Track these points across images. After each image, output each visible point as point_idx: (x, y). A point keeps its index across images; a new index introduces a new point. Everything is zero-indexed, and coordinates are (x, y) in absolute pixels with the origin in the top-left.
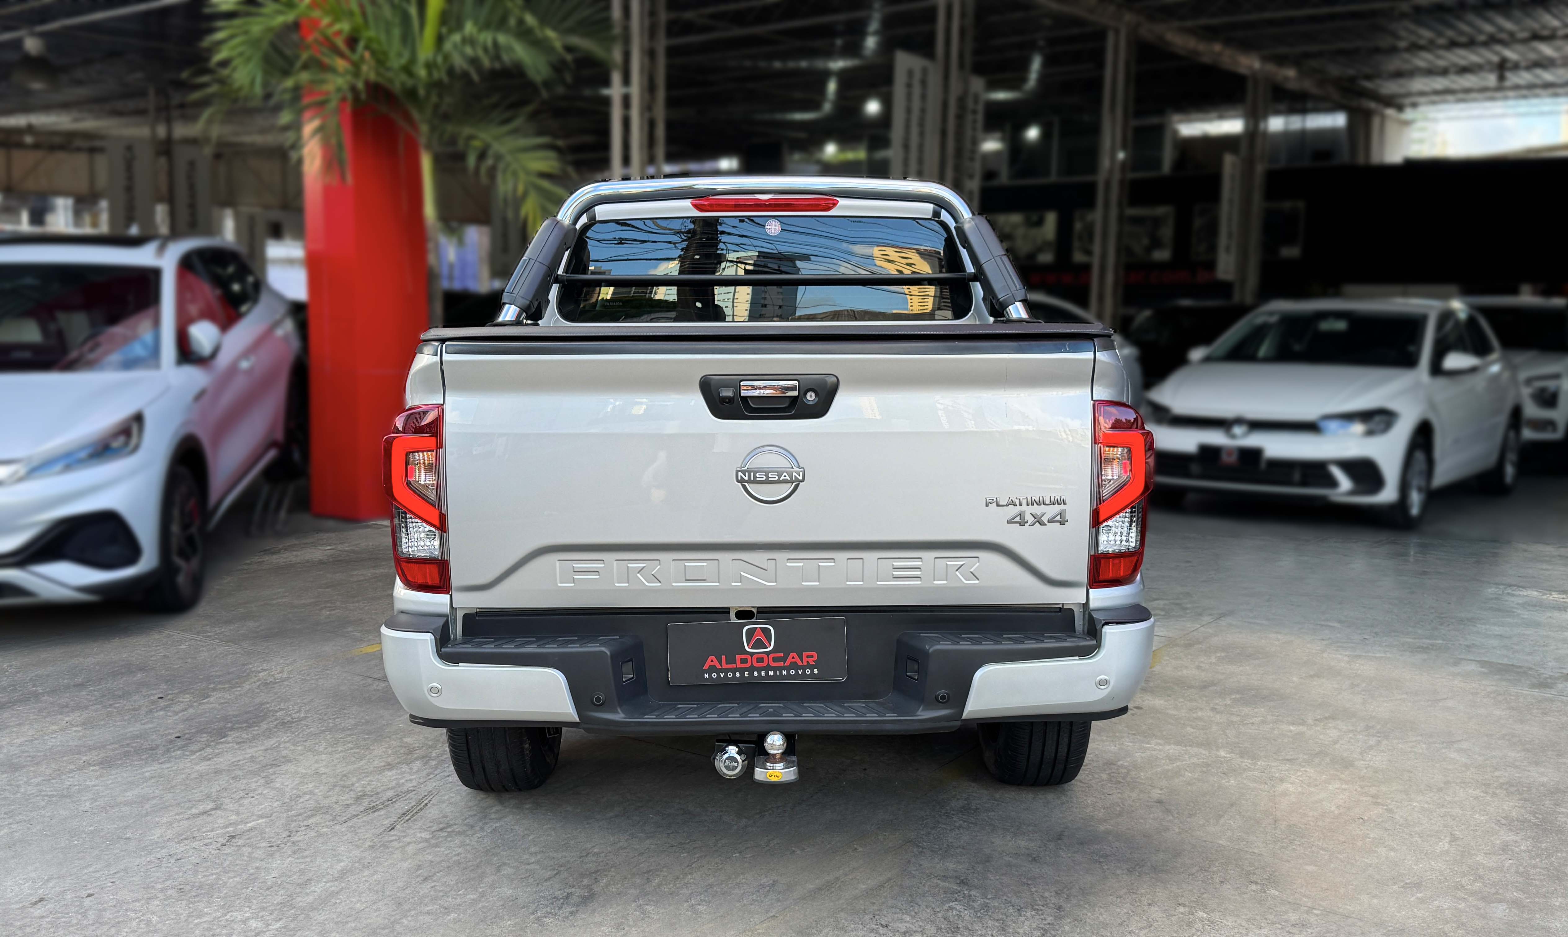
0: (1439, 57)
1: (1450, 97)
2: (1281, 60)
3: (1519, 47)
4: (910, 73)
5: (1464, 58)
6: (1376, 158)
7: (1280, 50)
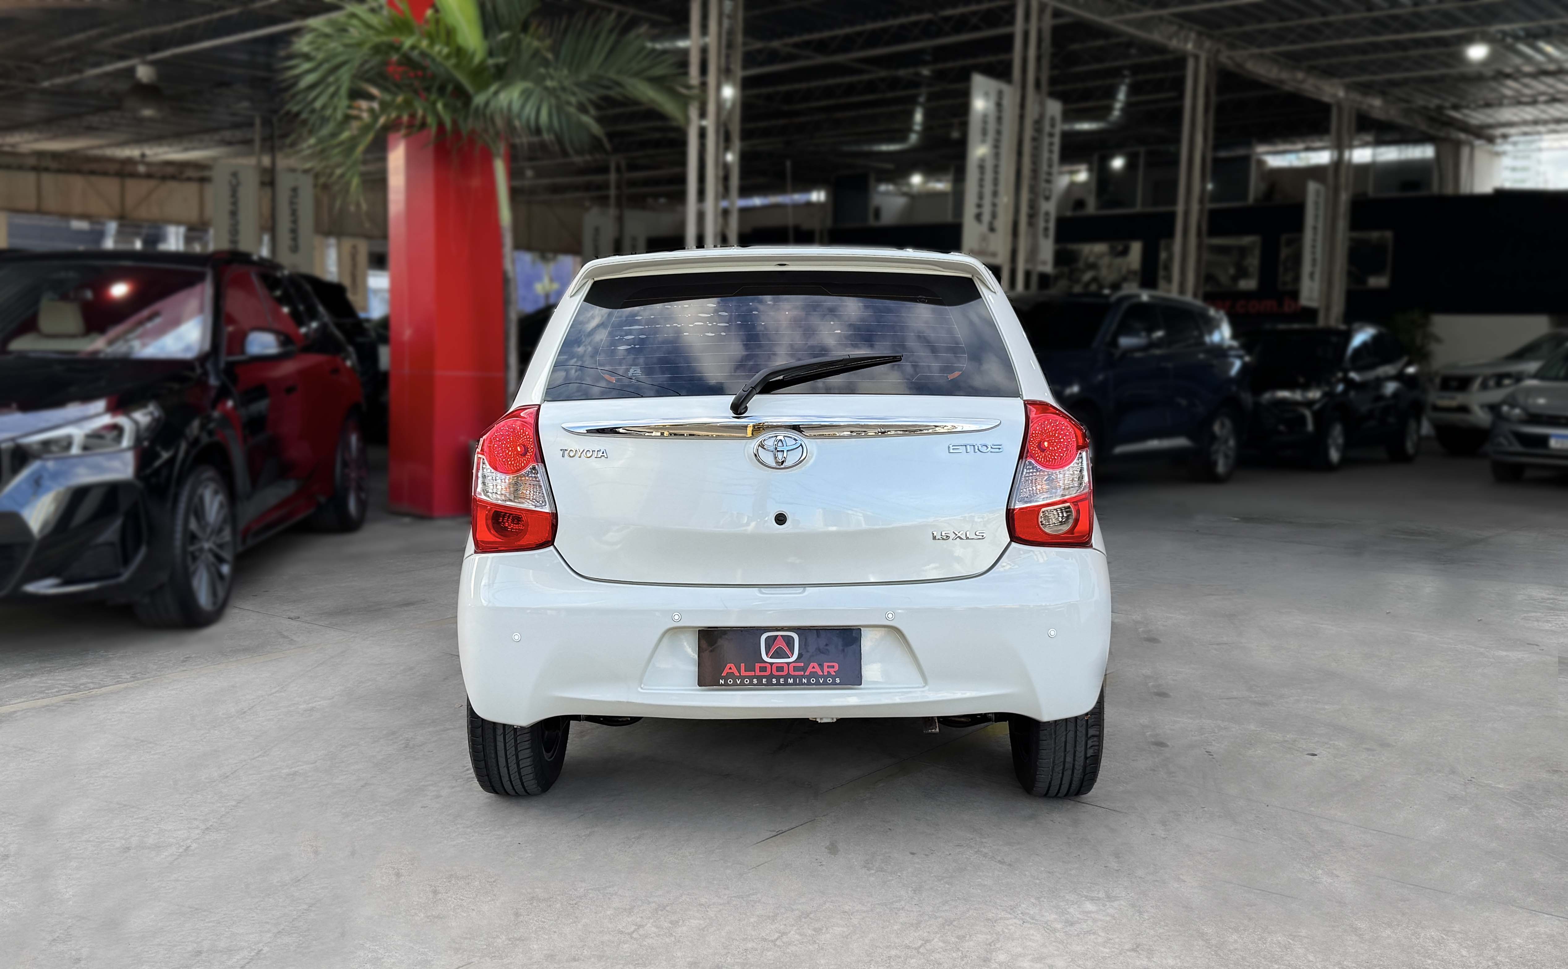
0: (1527, 86)
1: (1543, 128)
2: (1366, 89)
5: (1552, 87)
6: (1465, 189)
7: (1365, 78)
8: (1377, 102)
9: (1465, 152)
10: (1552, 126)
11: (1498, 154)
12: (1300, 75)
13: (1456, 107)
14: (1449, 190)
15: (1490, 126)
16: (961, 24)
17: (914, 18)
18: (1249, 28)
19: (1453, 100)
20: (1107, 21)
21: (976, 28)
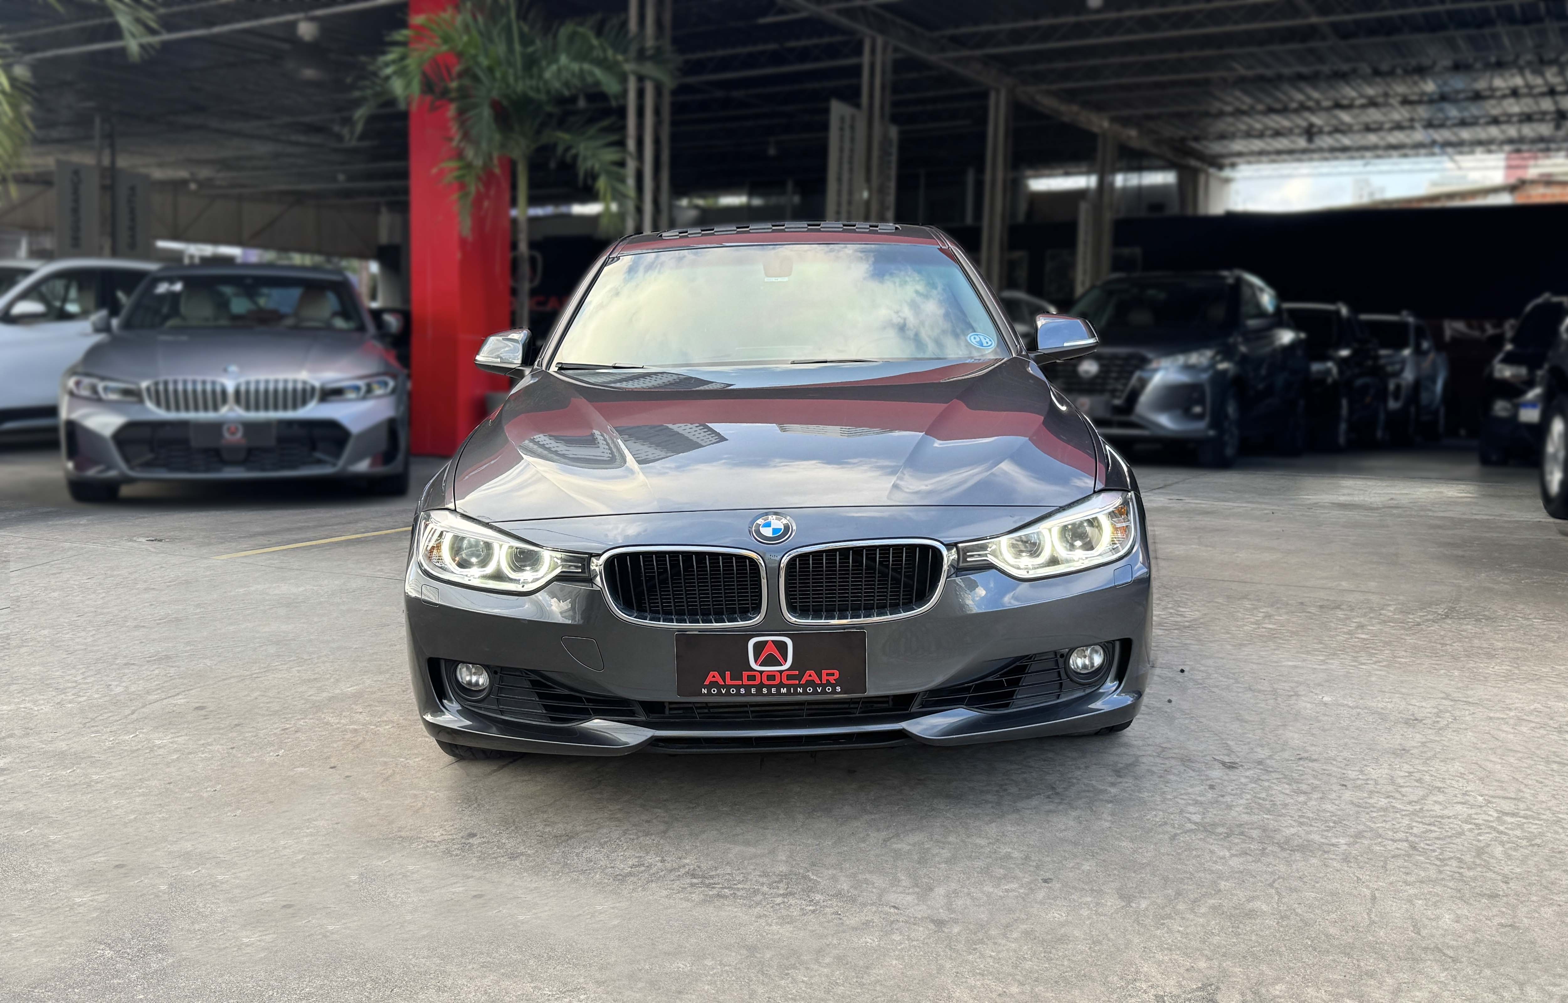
0: (1258, 121)
1: (1264, 158)
2: (1126, 122)
3: (1324, 115)
4: (842, 119)
5: (1277, 123)
6: (1202, 211)
7: (1125, 112)
8: (1133, 133)
9: (1202, 178)
10: (1274, 157)
11: (1227, 181)
12: (1075, 108)
13: (1196, 139)
14: (1189, 212)
15: (1223, 156)
16: (804, 55)
17: (760, 48)
18: (1041, 67)
19: (1196, 132)
20: (934, 58)
21: (817, 59)
